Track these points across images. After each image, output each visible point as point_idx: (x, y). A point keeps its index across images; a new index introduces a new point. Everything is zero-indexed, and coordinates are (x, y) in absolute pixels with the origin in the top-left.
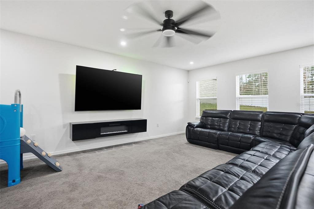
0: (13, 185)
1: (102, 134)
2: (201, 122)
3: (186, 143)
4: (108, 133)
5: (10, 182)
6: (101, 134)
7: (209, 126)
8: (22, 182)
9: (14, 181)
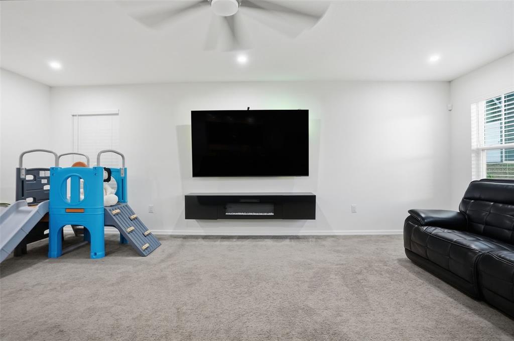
0: (94, 258)
1: (229, 214)
2: (461, 213)
3: (400, 260)
4: (239, 214)
5: (92, 254)
6: (227, 214)
7: (482, 227)
8: (106, 258)
9: (96, 254)
